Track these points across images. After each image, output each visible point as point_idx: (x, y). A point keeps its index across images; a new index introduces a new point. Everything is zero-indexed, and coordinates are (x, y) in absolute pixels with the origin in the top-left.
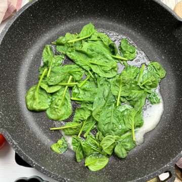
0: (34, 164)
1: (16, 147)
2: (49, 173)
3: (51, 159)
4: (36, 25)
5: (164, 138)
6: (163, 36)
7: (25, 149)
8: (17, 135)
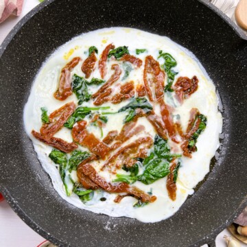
0: (38, 228)
1: (15, 207)
2: (57, 241)
3: (61, 217)
4: (46, 36)
5: (208, 195)
6: (219, 56)
7: (27, 208)
8: (18, 188)
